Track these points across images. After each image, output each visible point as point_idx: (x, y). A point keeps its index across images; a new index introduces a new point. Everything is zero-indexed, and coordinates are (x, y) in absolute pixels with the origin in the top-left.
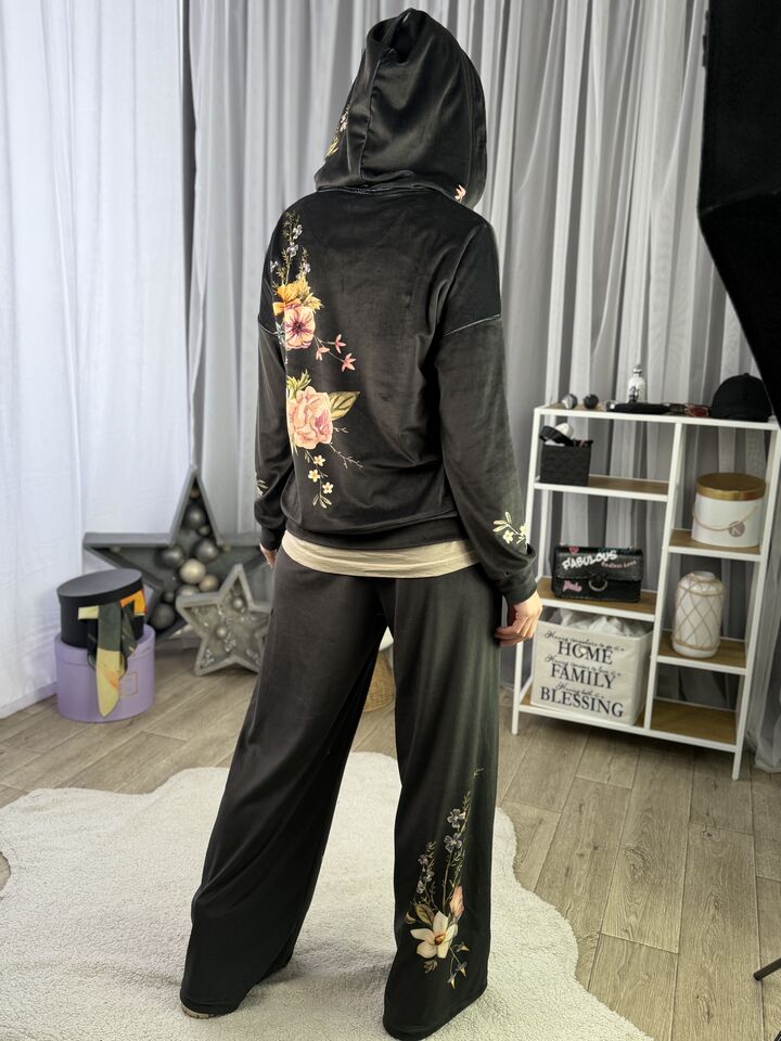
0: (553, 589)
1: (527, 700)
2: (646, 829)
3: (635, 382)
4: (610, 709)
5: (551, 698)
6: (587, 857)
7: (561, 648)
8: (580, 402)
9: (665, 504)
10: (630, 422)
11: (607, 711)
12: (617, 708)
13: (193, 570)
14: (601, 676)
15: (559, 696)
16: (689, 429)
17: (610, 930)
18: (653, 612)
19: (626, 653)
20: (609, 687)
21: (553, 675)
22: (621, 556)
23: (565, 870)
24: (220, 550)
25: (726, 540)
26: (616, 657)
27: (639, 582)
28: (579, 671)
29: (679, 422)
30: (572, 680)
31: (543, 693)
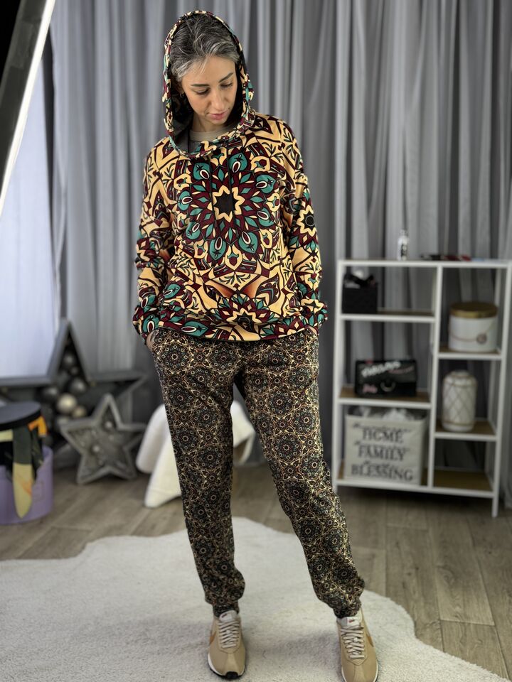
0: (355, 391)
2: (447, 554)
3: (403, 241)
4: (403, 476)
5: (359, 473)
6: (413, 575)
7: (365, 434)
9: (432, 324)
12: (408, 474)
13: (67, 402)
14: (395, 452)
15: (365, 470)
17: (446, 617)
18: (429, 401)
19: (412, 433)
20: (401, 459)
21: (360, 455)
22: (403, 365)
23: (401, 585)
25: (475, 347)
26: (406, 437)
27: (415, 383)
28: (379, 450)
29: (440, 266)
30: (374, 457)
31: (353, 469)
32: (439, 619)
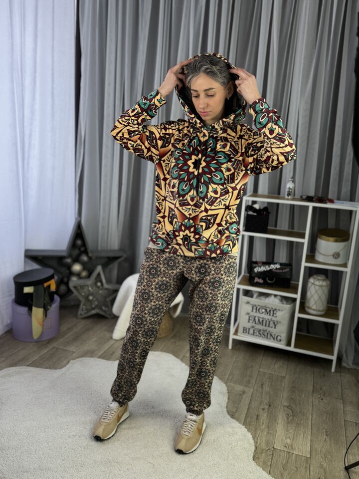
0: (249, 281)
1: (236, 333)
2: (293, 397)
3: (290, 185)
4: (275, 338)
5: (248, 332)
6: (266, 410)
7: (253, 309)
9: (303, 243)
11: (274, 339)
12: (279, 338)
13: (77, 268)
14: (272, 323)
15: (251, 331)
16: (314, 208)
17: (278, 446)
18: (296, 293)
19: (283, 312)
20: (275, 328)
21: (249, 322)
22: (283, 267)
23: (256, 417)
24: (90, 258)
25: (331, 260)
26: (279, 314)
27: (290, 278)
28: (261, 320)
29: (311, 205)
30: (258, 324)
31: (244, 330)
32: (273, 447)
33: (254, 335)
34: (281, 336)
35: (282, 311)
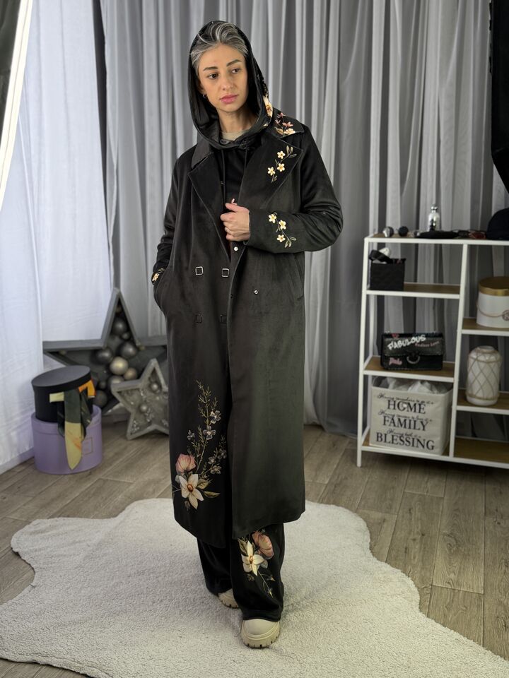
0: (382, 364)
2: (456, 522)
3: (432, 216)
4: (425, 445)
6: (418, 541)
7: (389, 404)
8: (396, 232)
9: (457, 301)
10: (430, 245)
11: (423, 446)
13: (119, 365)
14: (418, 423)
15: (389, 438)
16: (471, 247)
17: (438, 583)
19: (436, 405)
20: (424, 429)
21: (384, 424)
22: (429, 339)
23: (404, 549)
24: (137, 349)
25: (501, 323)
26: (428, 408)
27: (442, 356)
28: (402, 420)
29: (465, 243)
30: (398, 426)
31: (378, 437)
32: (431, 585)
33: (393, 443)
34: (433, 442)
35: (432, 403)
